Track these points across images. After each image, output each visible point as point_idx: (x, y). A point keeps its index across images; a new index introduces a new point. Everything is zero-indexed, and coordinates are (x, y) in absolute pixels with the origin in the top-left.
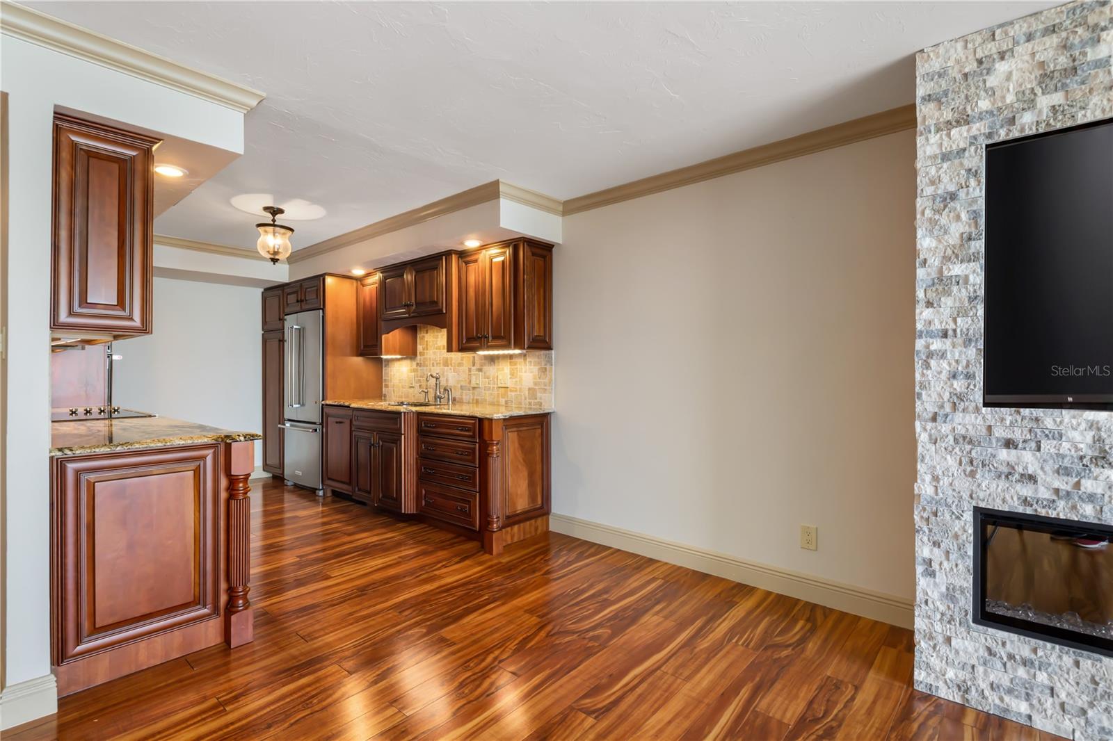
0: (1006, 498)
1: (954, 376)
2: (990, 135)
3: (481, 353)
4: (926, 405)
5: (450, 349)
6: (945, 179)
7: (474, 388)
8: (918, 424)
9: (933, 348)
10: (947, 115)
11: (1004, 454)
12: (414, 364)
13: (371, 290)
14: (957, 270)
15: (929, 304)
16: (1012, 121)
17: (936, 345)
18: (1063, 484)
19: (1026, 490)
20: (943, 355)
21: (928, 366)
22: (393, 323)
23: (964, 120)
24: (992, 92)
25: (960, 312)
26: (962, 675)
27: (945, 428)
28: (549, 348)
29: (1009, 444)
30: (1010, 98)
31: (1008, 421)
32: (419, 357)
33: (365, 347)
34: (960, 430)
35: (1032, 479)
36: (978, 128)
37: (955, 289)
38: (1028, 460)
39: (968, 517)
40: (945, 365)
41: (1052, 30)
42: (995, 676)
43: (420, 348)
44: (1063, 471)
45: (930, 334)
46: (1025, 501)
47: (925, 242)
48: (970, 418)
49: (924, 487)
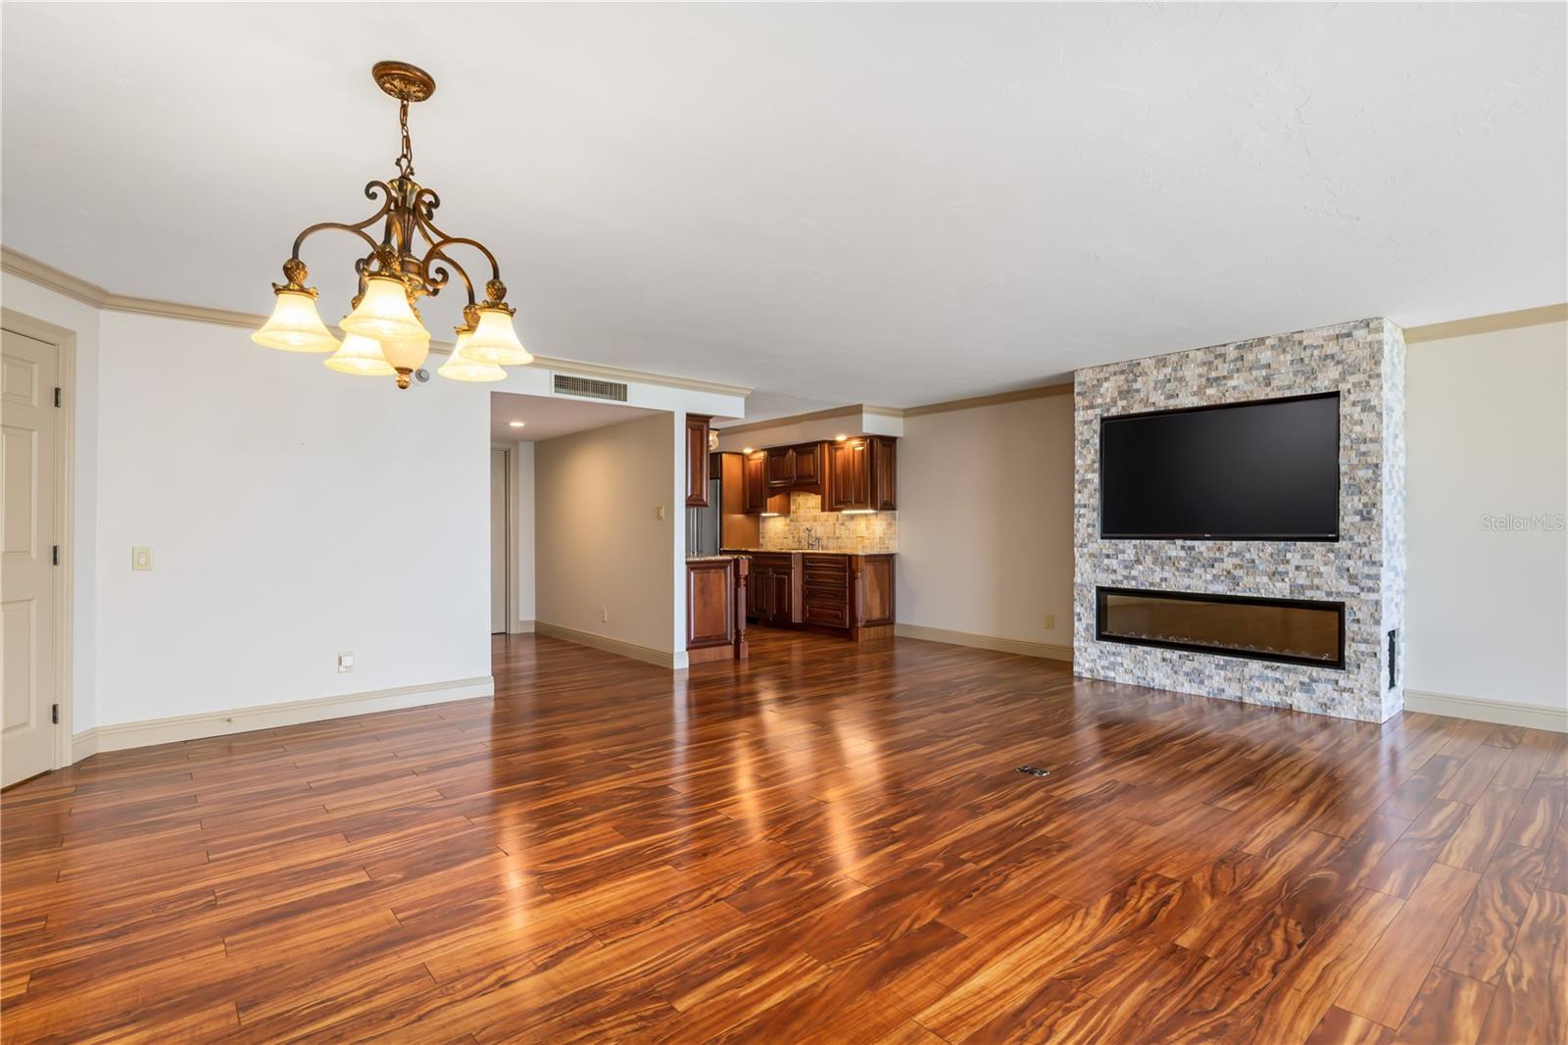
0: (1106, 581)
1: (1088, 526)
2: (1101, 415)
3: (845, 512)
4: (1078, 540)
5: (823, 510)
6: (1085, 432)
7: (838, 538)
8: (1075, 549)
9: (1081, 512)
10: (1086, 403)
11: (1106, 561)
12: (788, 520)
13: (756, 464)
14: (1089, 476)
15: (1080, 492)
16: (1108, 410)
17: (1082, 511)
18: (1125, 573)
19: (1113, 577)
20: (1084, 516)
21: (1079, 521)
22: (774, 492)
23: (1092, 407)
24: (1102, 395)
25: (1091, 496)
26: (1092, 665)
27: (1085, 550)
28: (894, 509)
29: (1108, 556)
30: (1108, 400)
31: (1107, 546)
32: (792, 514)
33: (750, 507)
34: (1091, 551)
35: (1115, 571)
36: (1098, 411)
37: (1089, 485)
38: (1114, 563)
39: (1094, 591)
40: (1085, 521)
41: (1122, 372)
42: (1102, 663)
43: (793, 508)
44: (1126, 567)
45: (1080, 506)
46: (1113, 582)
47: (1079, 462)
48: (1095, 545)
49: (1078, 579)
